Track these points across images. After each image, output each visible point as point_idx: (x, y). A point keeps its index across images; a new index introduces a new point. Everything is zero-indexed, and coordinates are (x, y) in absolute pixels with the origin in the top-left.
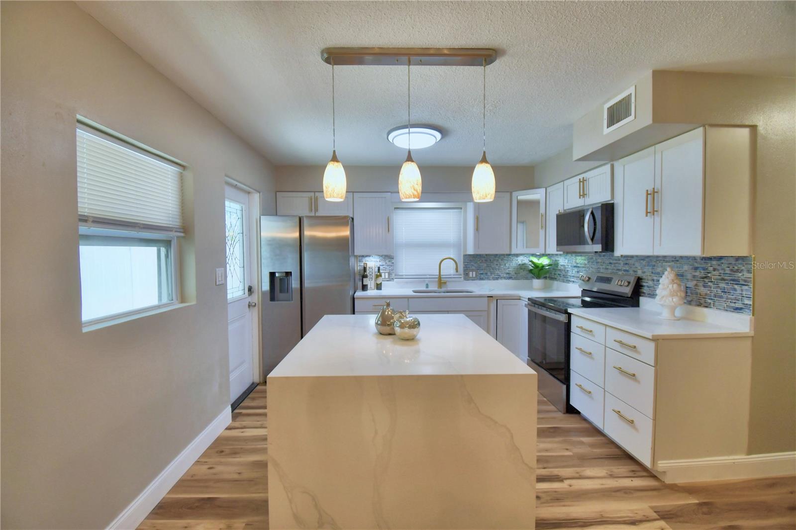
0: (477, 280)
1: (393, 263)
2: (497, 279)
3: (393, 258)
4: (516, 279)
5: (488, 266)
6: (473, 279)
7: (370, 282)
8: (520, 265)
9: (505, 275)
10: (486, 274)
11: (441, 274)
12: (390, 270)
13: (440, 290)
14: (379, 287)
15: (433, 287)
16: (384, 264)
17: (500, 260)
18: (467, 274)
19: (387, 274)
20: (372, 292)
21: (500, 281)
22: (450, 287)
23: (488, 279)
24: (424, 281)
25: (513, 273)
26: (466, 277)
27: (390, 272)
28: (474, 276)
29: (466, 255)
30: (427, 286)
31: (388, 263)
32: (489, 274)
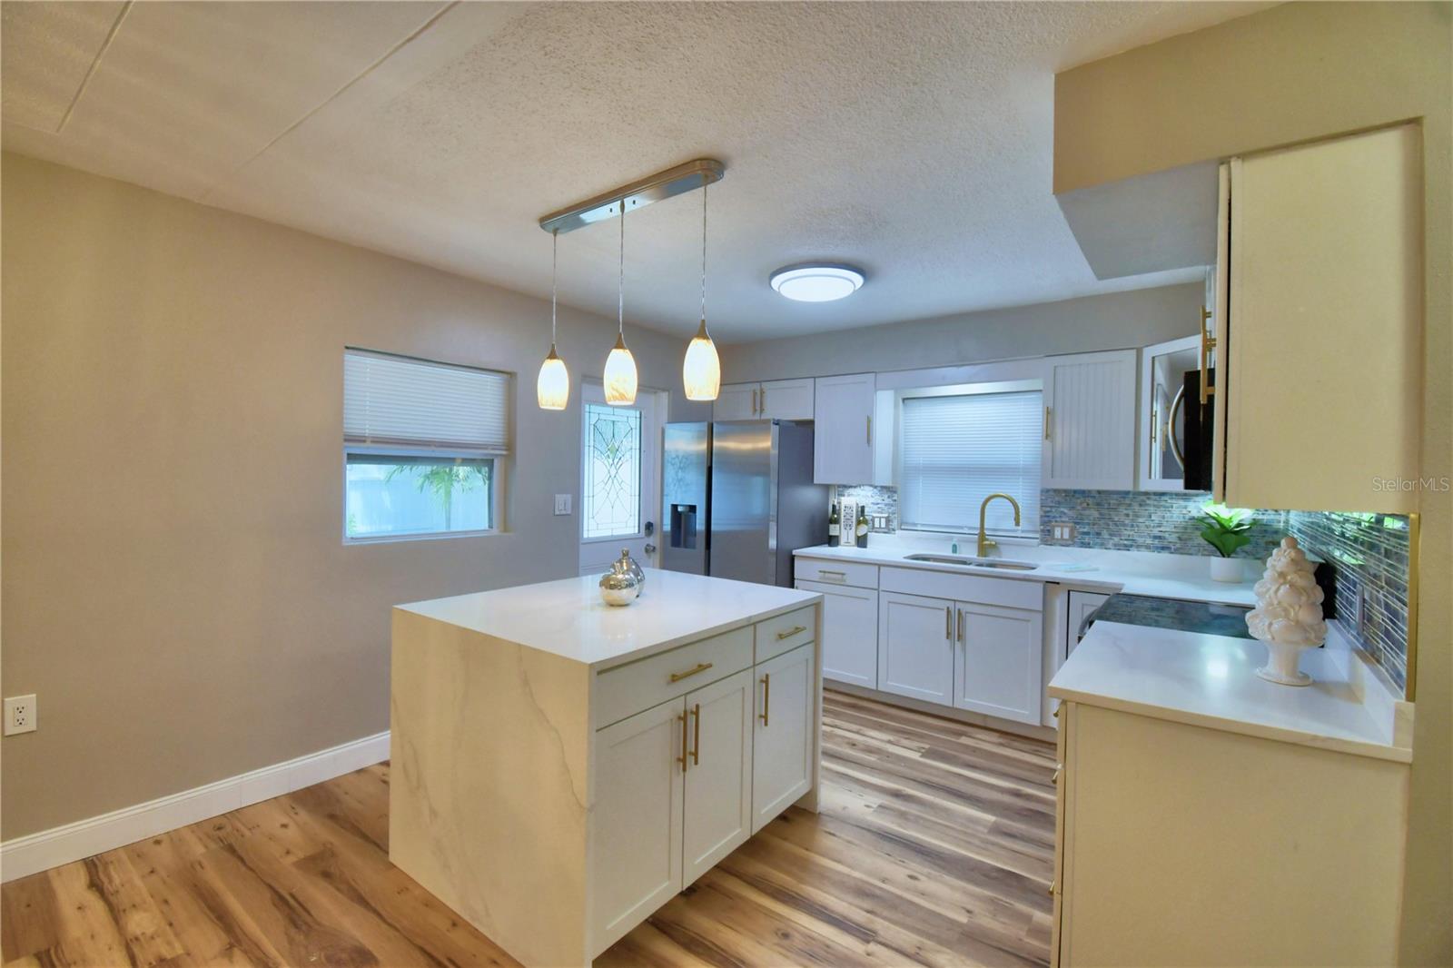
0: (1074, 544)
1: (895, 501)
2: (1127, 548)
3: (895, 492)
4: (1177, 551)
5: (1102, 517)
6: (1064, 543)
7: (846, 533)
8: (1193, 518)
9: (1149, 541)
10: (1098, 534)
11: (986, 526)
12: (889, 513)
13: (983, 559)
14: (862, 542)
15: (970, 552)
16: (879, 501)
17: (1137, 508)
18: (1049, 531)
19: (883, 521)
20: (846, 549)
21: (1134, 553)
22: (1007, 556)
23: (1103, 546)
24: (951, 539)
25: (1173, 538)
26: (1047, 537)
27: (888, 517)
28: (1066, 536)
29: (1048, 491)
30: (955, 549)
31: (887, 501)
32: (1105, 534)
